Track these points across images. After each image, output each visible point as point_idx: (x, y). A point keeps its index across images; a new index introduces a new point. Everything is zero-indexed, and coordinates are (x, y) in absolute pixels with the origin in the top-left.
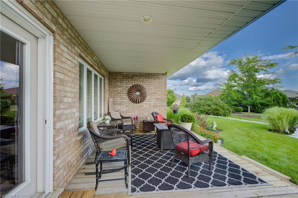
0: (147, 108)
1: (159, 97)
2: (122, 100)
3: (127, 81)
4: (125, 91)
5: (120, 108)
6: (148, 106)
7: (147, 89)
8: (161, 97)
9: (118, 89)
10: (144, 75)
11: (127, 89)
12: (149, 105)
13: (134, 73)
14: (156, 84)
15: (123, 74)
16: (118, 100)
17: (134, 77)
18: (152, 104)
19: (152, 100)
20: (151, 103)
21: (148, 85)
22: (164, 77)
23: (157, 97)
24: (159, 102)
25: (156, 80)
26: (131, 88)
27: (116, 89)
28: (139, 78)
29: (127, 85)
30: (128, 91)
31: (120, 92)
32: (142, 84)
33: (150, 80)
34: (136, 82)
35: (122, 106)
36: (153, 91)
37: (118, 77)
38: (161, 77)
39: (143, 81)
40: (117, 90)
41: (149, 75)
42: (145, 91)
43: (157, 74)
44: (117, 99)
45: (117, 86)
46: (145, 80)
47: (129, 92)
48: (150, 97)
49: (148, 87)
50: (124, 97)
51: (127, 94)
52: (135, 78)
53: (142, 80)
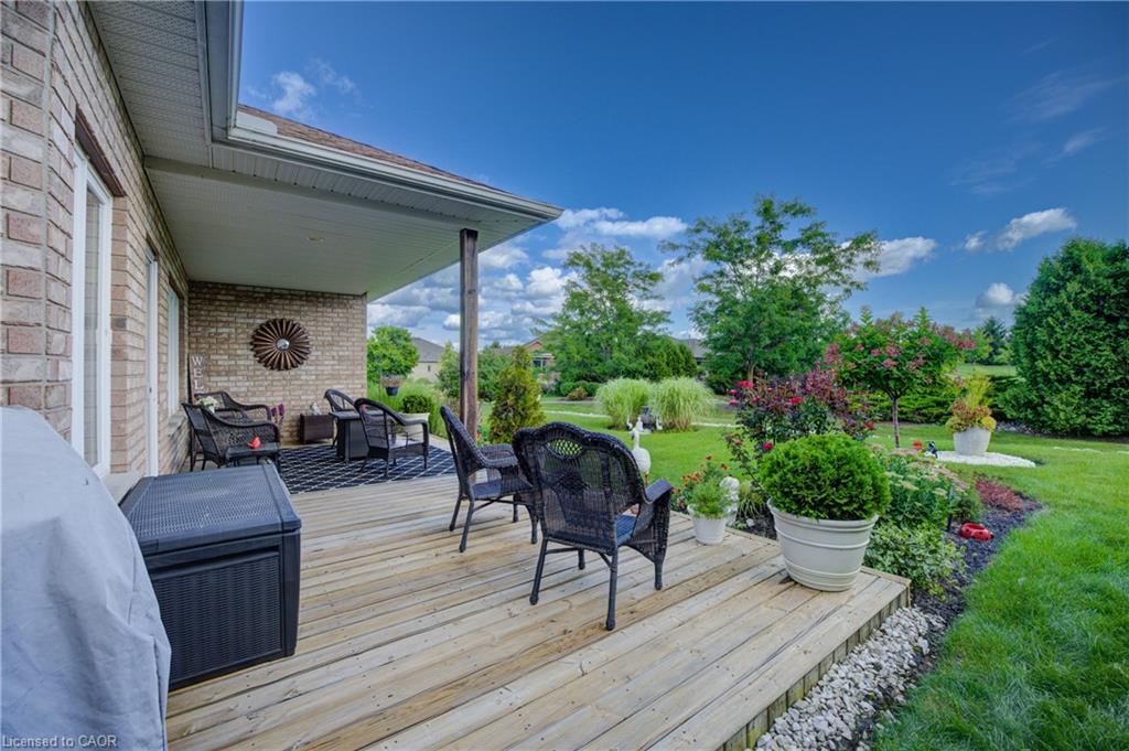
0: (311, 383)
1: (347, 353)
2: (233, 362)
3: (251, 310)
4: (242, 336)
5: (226, 384)
6: (314, 377)
7: (311, 333)
8: (351, 353)
9: (220, 331)
10: (302, 296)
11: (251, 332)
12: (317, 375)
13: (272, 289)
14: (338, 320)
15: (238, 288)
16: (223, 360)
17: (271, 299)
18: (326, 373)
19: (326, 363)
20: (325, 368)
21: (312, 323)
22: (360, 302)
23: (341, 353)
24: (345, 367)
25: (337, 310)
26: (262, 328)
27: (213, 330)
28: (287, 302)
29: (251, 321)
30: (253, 337)
31: (226, 340)
32: (297, 319)
33: (319, 309)
34: (277, 312)
35: (232, 378)
36: (330, 339)
37: (219, 297)
38: (351, 302)
39: (298, 312)
40: (216, 334)
41: (318, 297)
42: (306, 338)
43: (339, 294)
44: (217, 357)
45: (217, 322)
46: (306, 308)
47: (256, 340)
48: (319, 353)
49: (314, 328)
50: (239, 352)
51: (251, 343)
52: (275, 301)
53: (295, 308)
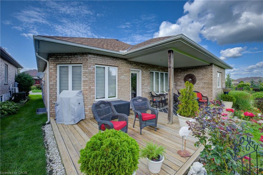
1: (206, 81)
2: (181, 84)
3: (184, 73)
4: (182, 78)
5: (179, 88)
6: (197, 88)
7: (197, 77)
8: (208, 81)
9: (179, 77)
10: (194, 68)
11: (184, 77)
12: (198, 87)
13: (188, 67)
14: (204, 72)
15: (182, 68)
16: (179, 83)
17: (188, 69)
18: (200, 87)
19: (201, 84)
20: (200, 85)
21: (197, 74)
22: (210, 67)
23: (205, 81)
24: (206, 85)
25: (203, 70)
26: (186, 77)
27: (178, 77)
28: (191, 70)
29: (184, 75)
30: (184, 78)
31: (180, 79)
32: (193, 73)
33: (199, 70)
34: (189, 72)
35: (181, 87)
36: (202, 78)
37: (179, 71)
38: (207, 67)
39: (194, 72)
40: (178, 78)
41: (198, 67)
42: (195, 78)
43: (204, 66)
44: (178, 83)
45: (178, 76)
46: (195, 71)
47: (185, 79)
48: (199, 82)
49: (197, 75)
50: (182, 82)
51: (184, 80)
52: (189, 70)
53: (193, 71)
